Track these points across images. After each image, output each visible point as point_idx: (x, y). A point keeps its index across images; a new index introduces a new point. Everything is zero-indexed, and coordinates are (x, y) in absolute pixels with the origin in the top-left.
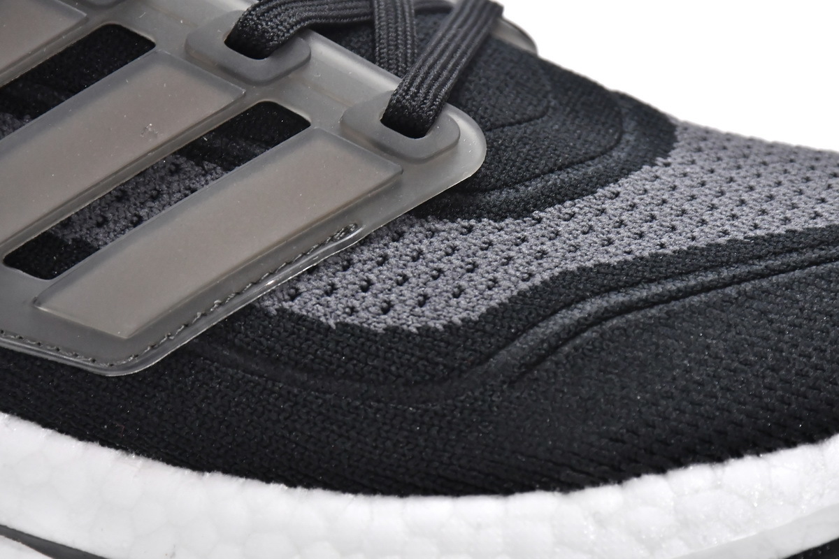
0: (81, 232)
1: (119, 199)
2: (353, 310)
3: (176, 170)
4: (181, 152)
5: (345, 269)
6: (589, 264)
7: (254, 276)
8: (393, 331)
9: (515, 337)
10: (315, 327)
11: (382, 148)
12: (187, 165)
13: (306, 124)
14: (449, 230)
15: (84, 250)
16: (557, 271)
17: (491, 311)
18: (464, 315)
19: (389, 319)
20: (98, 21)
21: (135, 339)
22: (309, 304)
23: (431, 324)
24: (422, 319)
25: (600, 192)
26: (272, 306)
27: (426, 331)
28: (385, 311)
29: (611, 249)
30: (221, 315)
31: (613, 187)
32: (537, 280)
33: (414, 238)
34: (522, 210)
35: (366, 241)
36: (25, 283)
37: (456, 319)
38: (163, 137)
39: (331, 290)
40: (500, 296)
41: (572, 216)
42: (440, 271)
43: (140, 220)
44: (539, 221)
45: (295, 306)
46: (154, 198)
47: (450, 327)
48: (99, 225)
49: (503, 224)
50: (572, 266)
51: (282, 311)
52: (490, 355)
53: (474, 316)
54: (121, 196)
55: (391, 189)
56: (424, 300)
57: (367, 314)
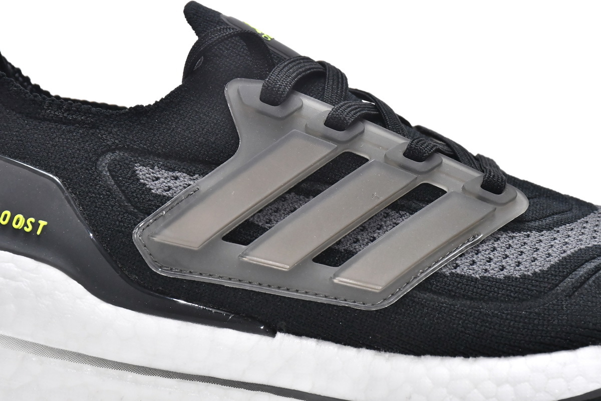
0: (347, 246)
1: (362, 230)
2: (486, 270)
3: (388, 215)
4: (388, 207)
5: (477, 254)
6: (590, 245)
8: (507, 278)
9: (565, 277)
10: (470, 279)
11: (482, 199)
12: (393, 213)
13: (444, 192)
14: (519, 236)
15: (349, 254)
16: (576, 249)
17: (552, 266)
18: (540, 268)
19: (505, 272)
21: (384, 291)
22: (464, 269)
23: (526, 273)
24: (521, 272)
25: (579, 221)
26: (447, 271)
27: (524, 277)
28: (502, 270)
29: (596, 240)
30: (422, 277)
31: (583, 219)
32: (569, 252)
33: (504, 237)
34: (549, 228)
35: (483, 242)
36: (325, 271)
37: (537, 270)
38: (382, 199)
39: (474, 263)
40: (554, 260)
41: (572, 229)
42: (522, 252)
43: (374, 239)
44: (558, 232)
45: (458, 271)
46: (379, 229)
47: (535, 273)
48: (355, 242)
49: (542, 233)
50: (583, 247)
51: (452, 273)
52: (557, 285)
53: (545, 269)
54: (363, 228)
56: (519, 264)
57: (493, 271)
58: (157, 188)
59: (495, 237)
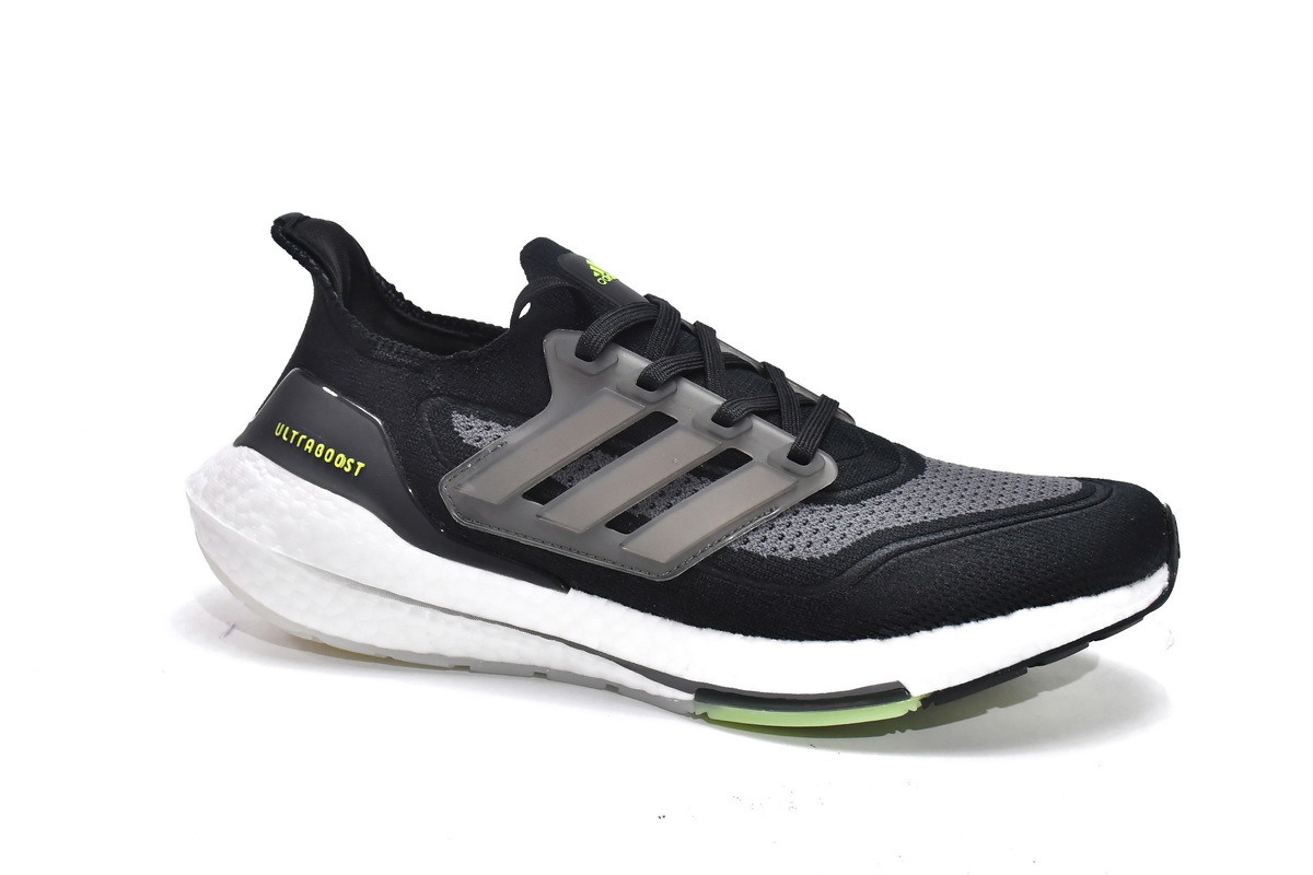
0: (643, 512)
1: (660, 495)
2: (775, 549)
3: (689, 481)
4: (690, 472)
5: (771, 529)
6: (890, 527)
7: (726, 533)
8: (795, 560)
9: (854, 563)
10: (757, 557)
11: (788, 470)
12: (694, 479)
13: (751, 459)
14: (821, 510)
15: (644, 520)
16: (874, 530)
17: (843, 549)
18: (830, 552)
19: (793, 554)
20: (651, 409)
21: (670, 563)
22: (753, 546)
23: (814, 556)
24: (809, 554)
25: (893, 491)
26: (736, 547)
27: (811, 560)
28: (791, 550)
29: (900, 519)
30: (711, 552)
31: (899, 489)
32: (865, 535)
33: (804, 514)
34: (855, 500)
35: (781, 515)
36: (616, 536)
37: (826, 554)
38: (681, 466)
39: (765, 539)
40: (847, 542)
41: (880, 503)
42: (817, 530)
43: (671, 505)
44: (864, 505)
45: (747, 547)
46: (677, 495)
47: (823, 557)
48: (651, 508)
49: (847, 507)
50: (882, 528)
51: (740, 549)
52: (844, 571)
53: (835, 552)
54: (662, 493)
55: (792, 490)
56: (810, 544)
57: (783, 552)
58: (468, 437)
59: (794, 511)
